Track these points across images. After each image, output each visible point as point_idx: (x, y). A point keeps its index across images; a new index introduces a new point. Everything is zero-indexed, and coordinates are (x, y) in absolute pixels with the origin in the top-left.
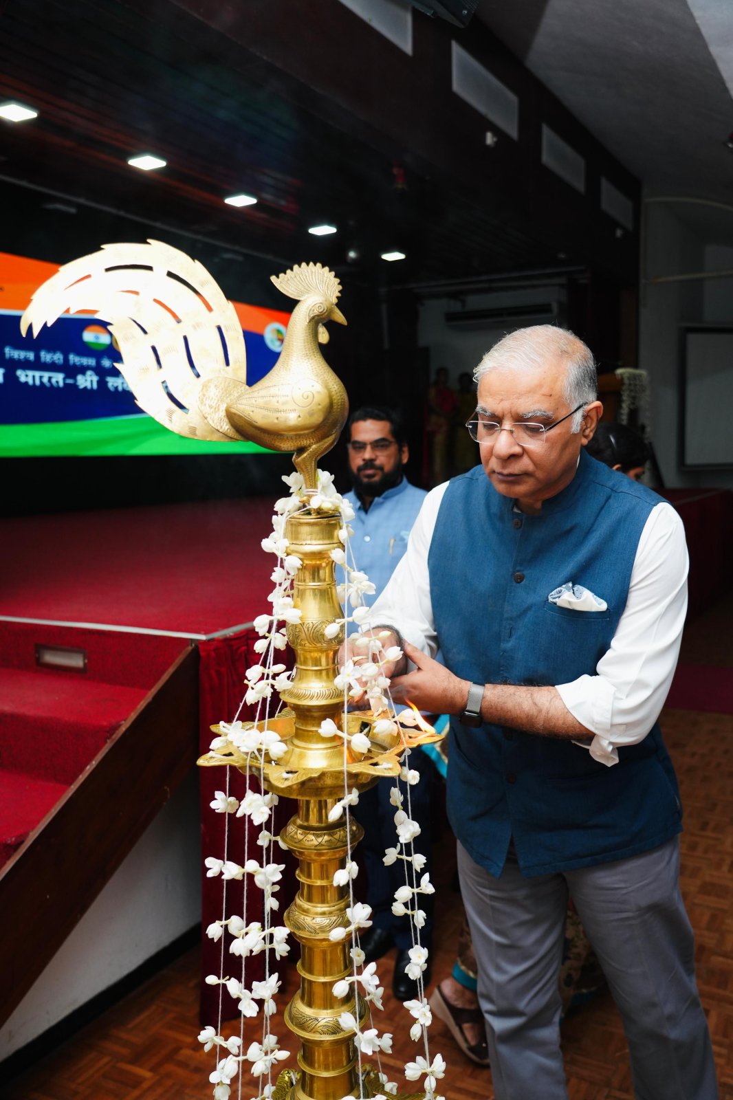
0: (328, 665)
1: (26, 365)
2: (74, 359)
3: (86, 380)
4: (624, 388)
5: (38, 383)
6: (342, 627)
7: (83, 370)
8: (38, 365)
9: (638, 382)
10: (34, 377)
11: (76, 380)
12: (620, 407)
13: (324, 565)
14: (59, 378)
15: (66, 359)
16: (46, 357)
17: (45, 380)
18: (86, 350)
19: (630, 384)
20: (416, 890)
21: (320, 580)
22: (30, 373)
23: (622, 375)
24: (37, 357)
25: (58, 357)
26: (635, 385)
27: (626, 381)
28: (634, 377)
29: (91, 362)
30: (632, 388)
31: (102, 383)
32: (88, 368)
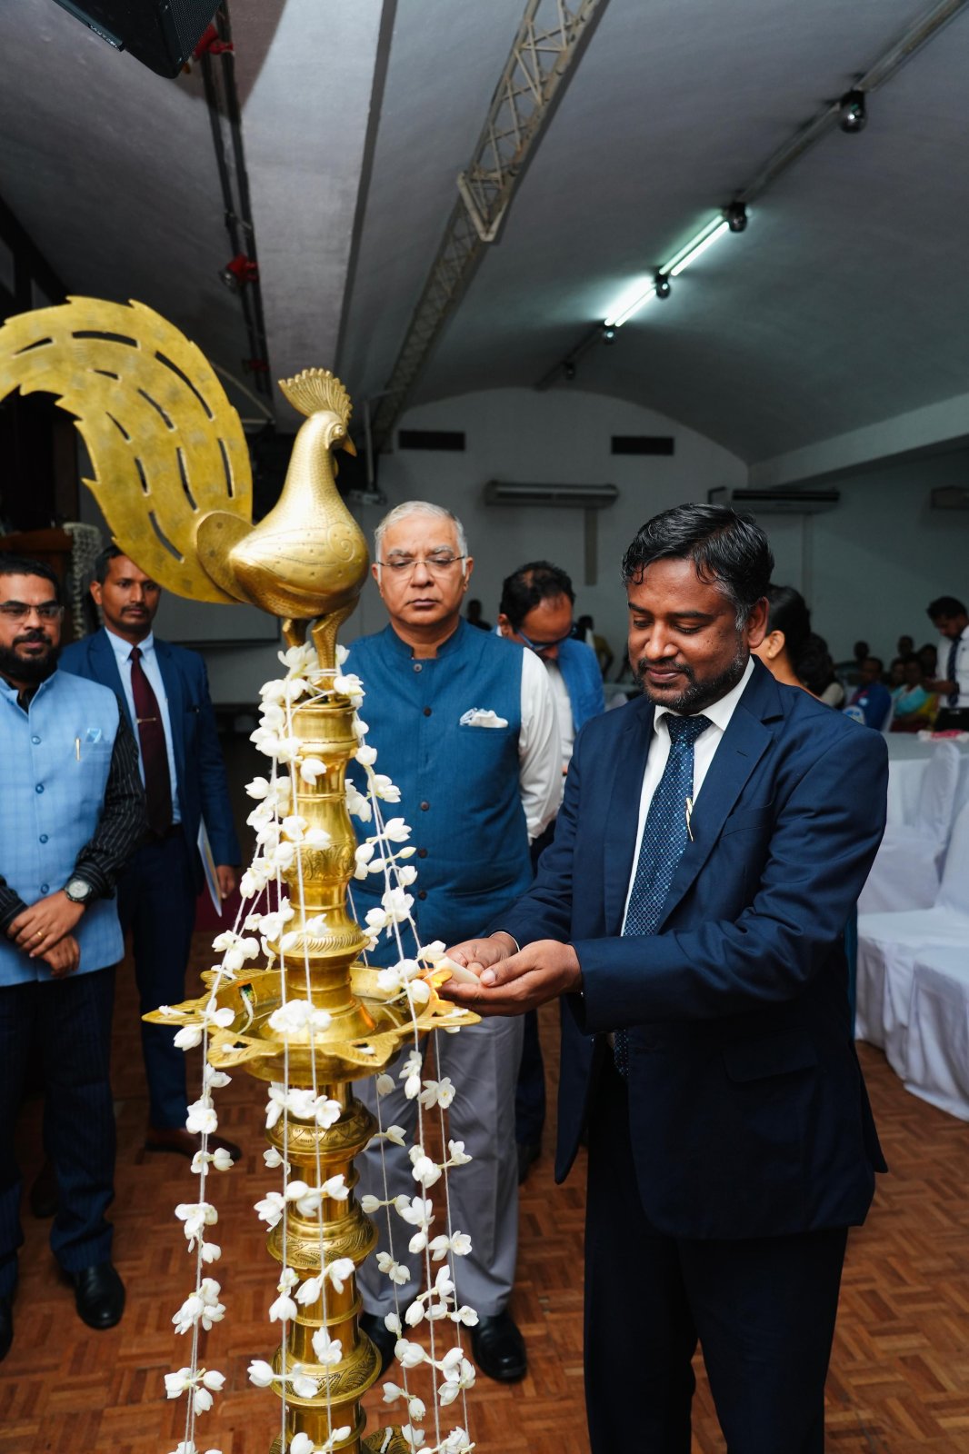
0: (340, 902)
4: (76, 547)
6: (377, 846)
9: (89, 540)
12: (72, 571)
13: (337, 768)
19: (82, 543)
20: (446, 1165)
21: (332, 791)
23: (71, 530)
26: (87, 544)
27: (77, 539)
28: (84, 534)
30: (84, 547)
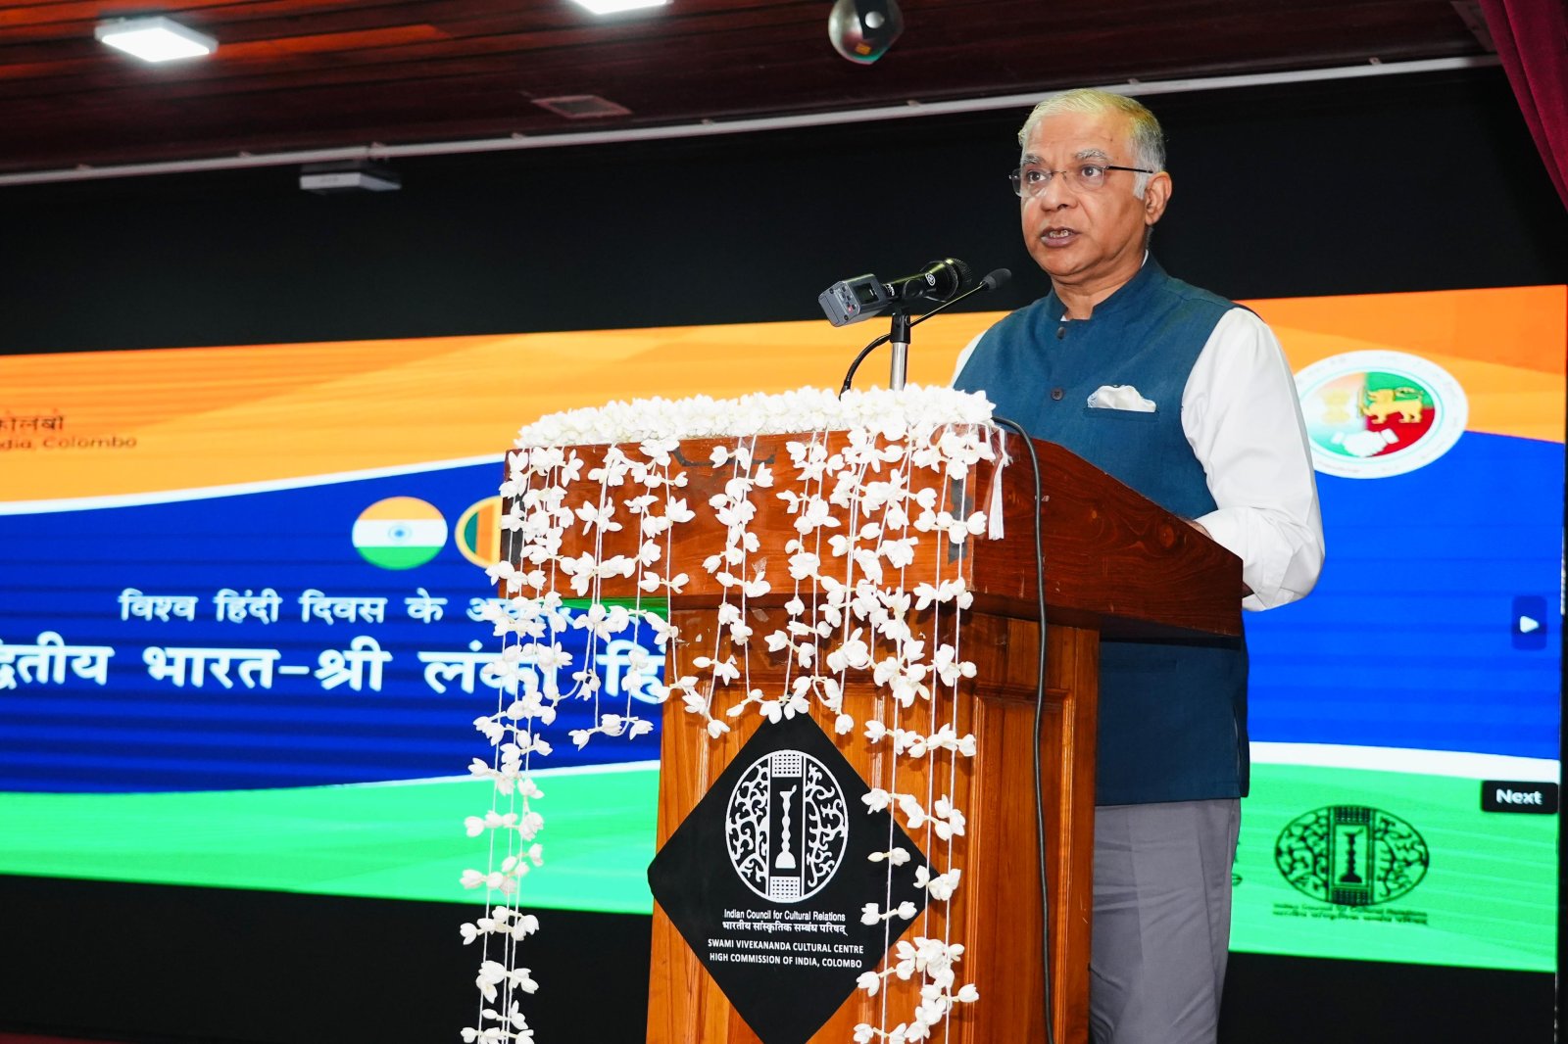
1: (173, 633)
2: (315, 603)
3: (348, 665)
5: (198, 679)
7: (340, 635)
8: (206, 631)
10: (189, 663)
11: (315, 666)
14: (261, 663)
15: (290, 610)
16: (231, 604)
17: (220, 671)
18: (359, 576)
22: (180, 654)
24: (206, 610)
25: (266, 604)
29: (374, 608)
31: (404, 672)
32: (361, 626)
